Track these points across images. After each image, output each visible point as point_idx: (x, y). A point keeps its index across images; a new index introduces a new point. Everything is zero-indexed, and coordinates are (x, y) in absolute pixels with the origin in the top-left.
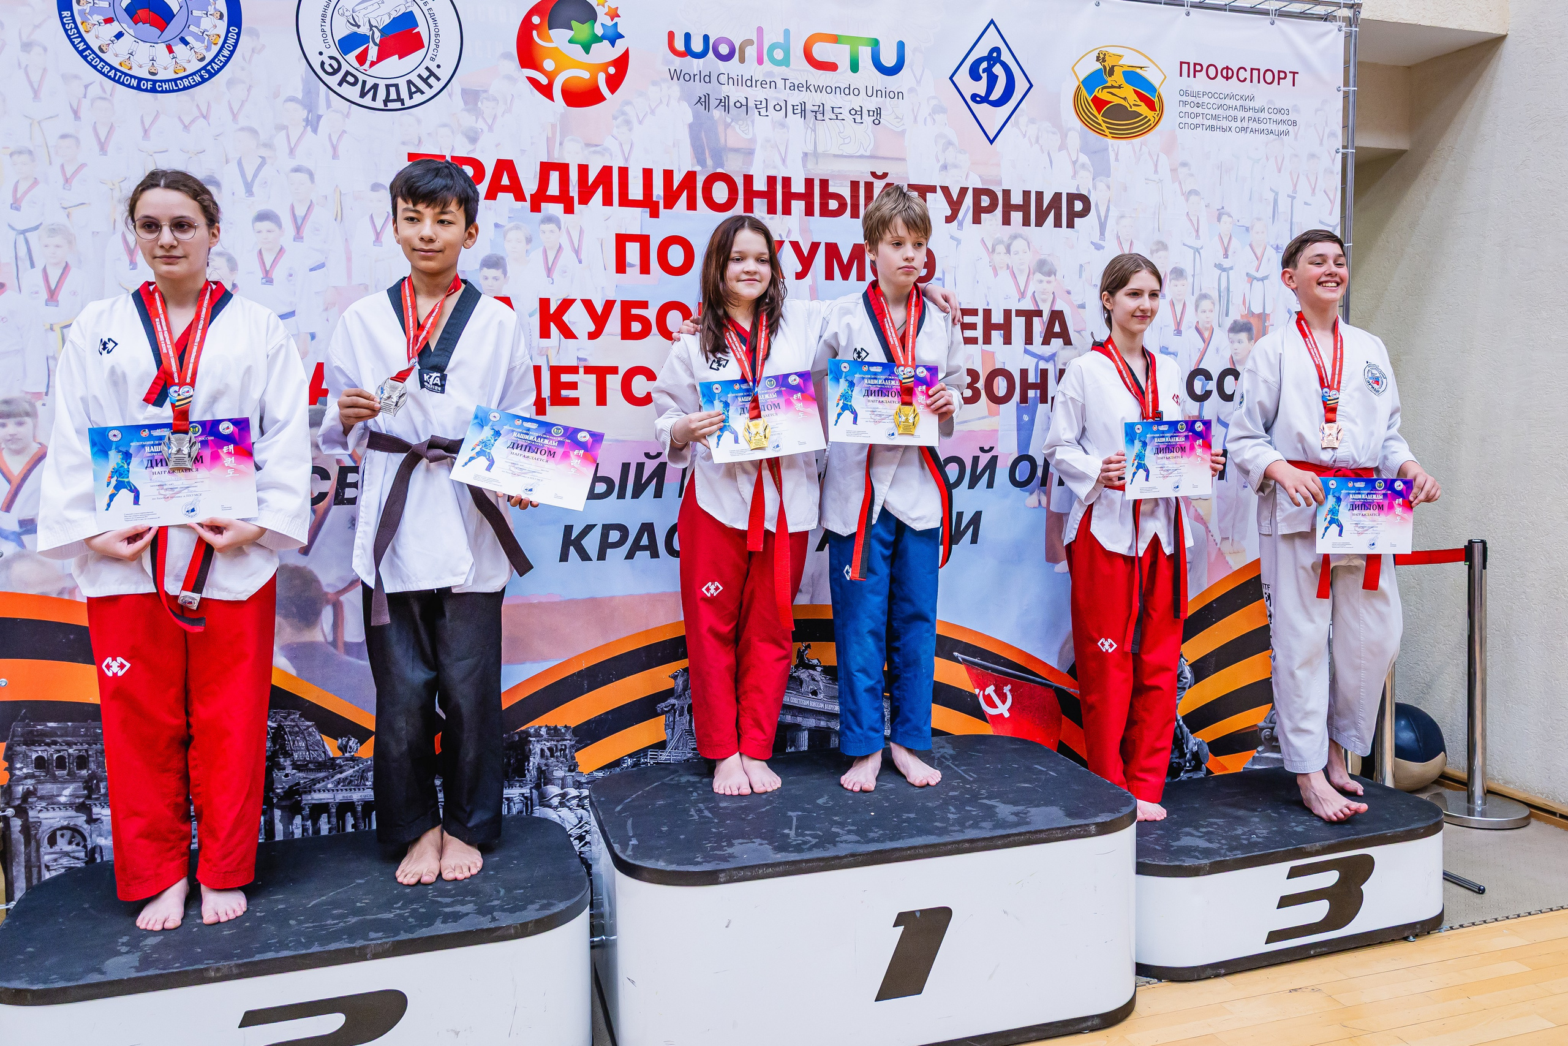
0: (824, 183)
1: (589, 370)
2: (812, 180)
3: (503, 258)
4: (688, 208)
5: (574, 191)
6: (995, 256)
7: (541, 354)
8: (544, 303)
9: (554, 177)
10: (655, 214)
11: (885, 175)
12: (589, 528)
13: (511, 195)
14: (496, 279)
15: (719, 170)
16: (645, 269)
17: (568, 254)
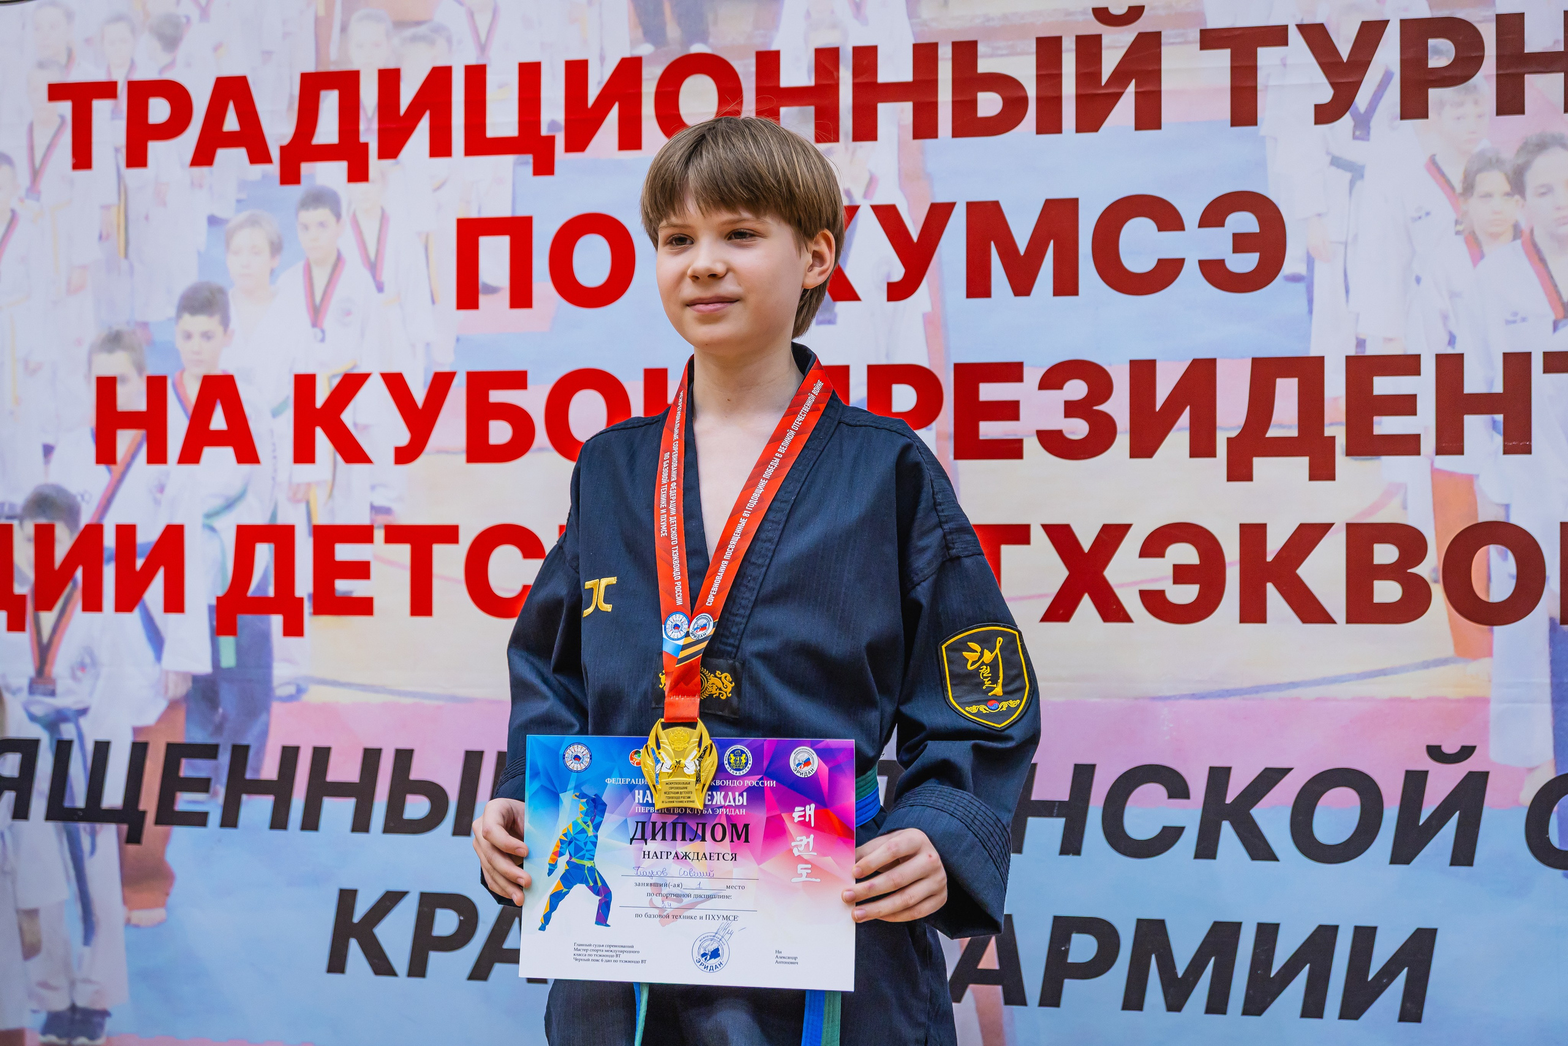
0: (965, 52)
1: (395, 534)
2: (933, 47)
3: (222, 291)
4: (622, 147)
5: (369, 132)
6: (1476, 207)
7: (294, 500)
8: (304, 384)
9: (330, 102)
10: (544, 166)
11: (1135, 13)
12: (390, 900)
13: (240, 154)
14: (207, 336)
15: (697, 48)
16: (521, 296)
17: (355, 272)
